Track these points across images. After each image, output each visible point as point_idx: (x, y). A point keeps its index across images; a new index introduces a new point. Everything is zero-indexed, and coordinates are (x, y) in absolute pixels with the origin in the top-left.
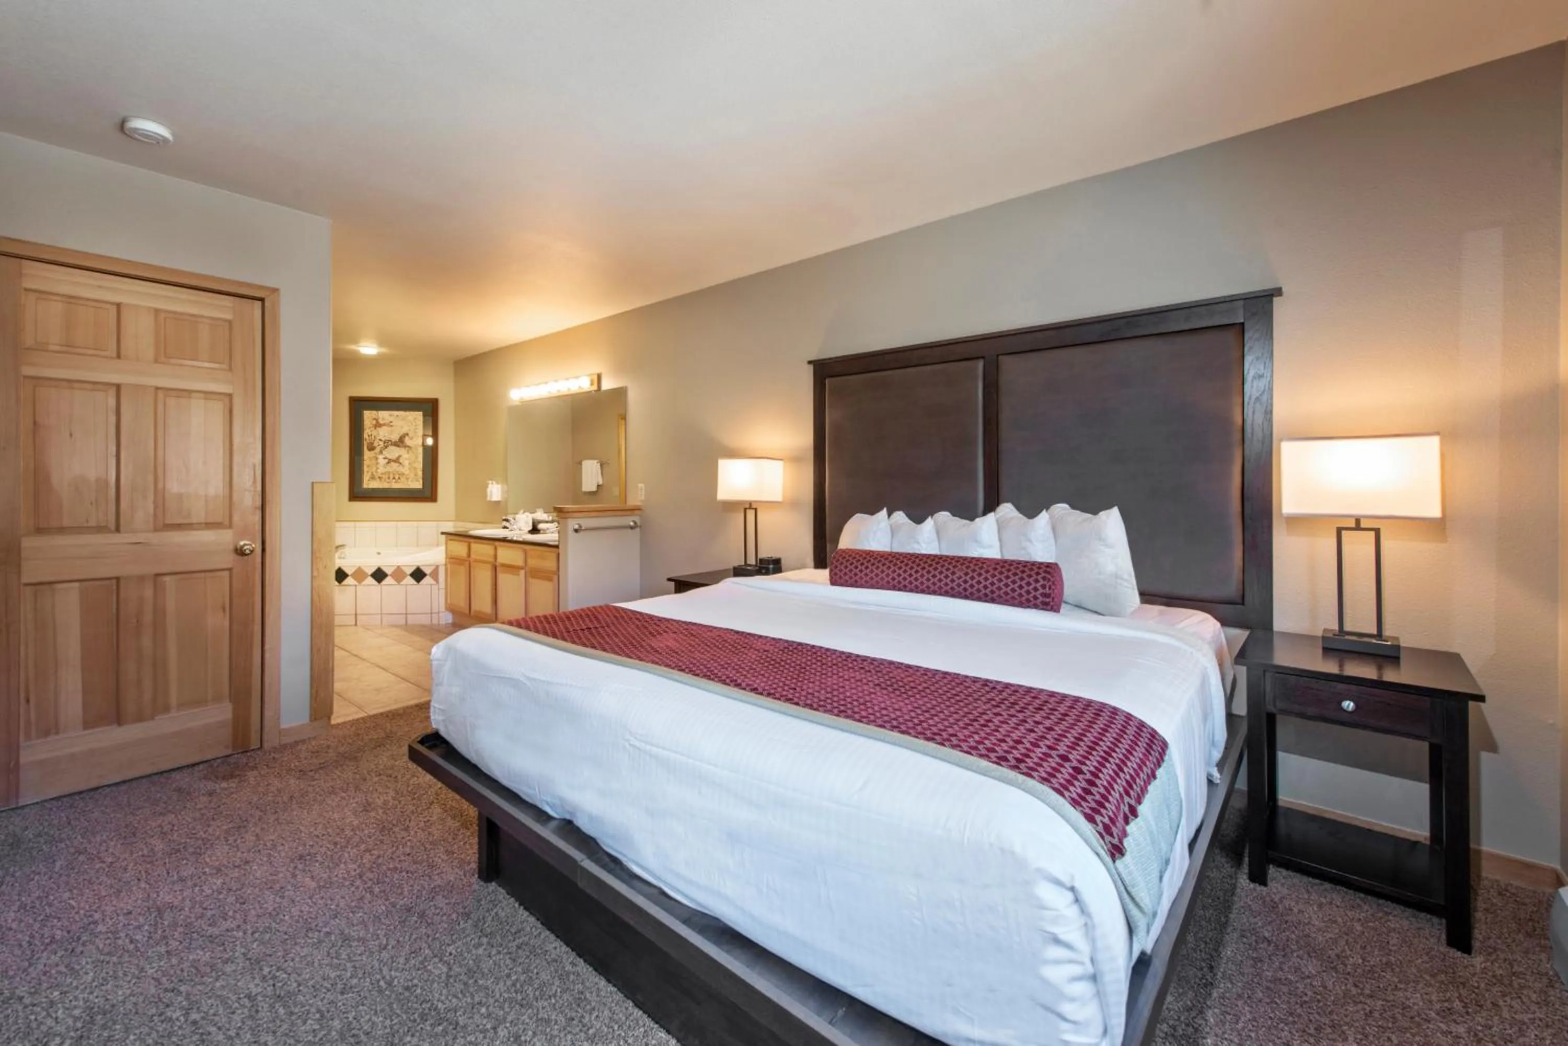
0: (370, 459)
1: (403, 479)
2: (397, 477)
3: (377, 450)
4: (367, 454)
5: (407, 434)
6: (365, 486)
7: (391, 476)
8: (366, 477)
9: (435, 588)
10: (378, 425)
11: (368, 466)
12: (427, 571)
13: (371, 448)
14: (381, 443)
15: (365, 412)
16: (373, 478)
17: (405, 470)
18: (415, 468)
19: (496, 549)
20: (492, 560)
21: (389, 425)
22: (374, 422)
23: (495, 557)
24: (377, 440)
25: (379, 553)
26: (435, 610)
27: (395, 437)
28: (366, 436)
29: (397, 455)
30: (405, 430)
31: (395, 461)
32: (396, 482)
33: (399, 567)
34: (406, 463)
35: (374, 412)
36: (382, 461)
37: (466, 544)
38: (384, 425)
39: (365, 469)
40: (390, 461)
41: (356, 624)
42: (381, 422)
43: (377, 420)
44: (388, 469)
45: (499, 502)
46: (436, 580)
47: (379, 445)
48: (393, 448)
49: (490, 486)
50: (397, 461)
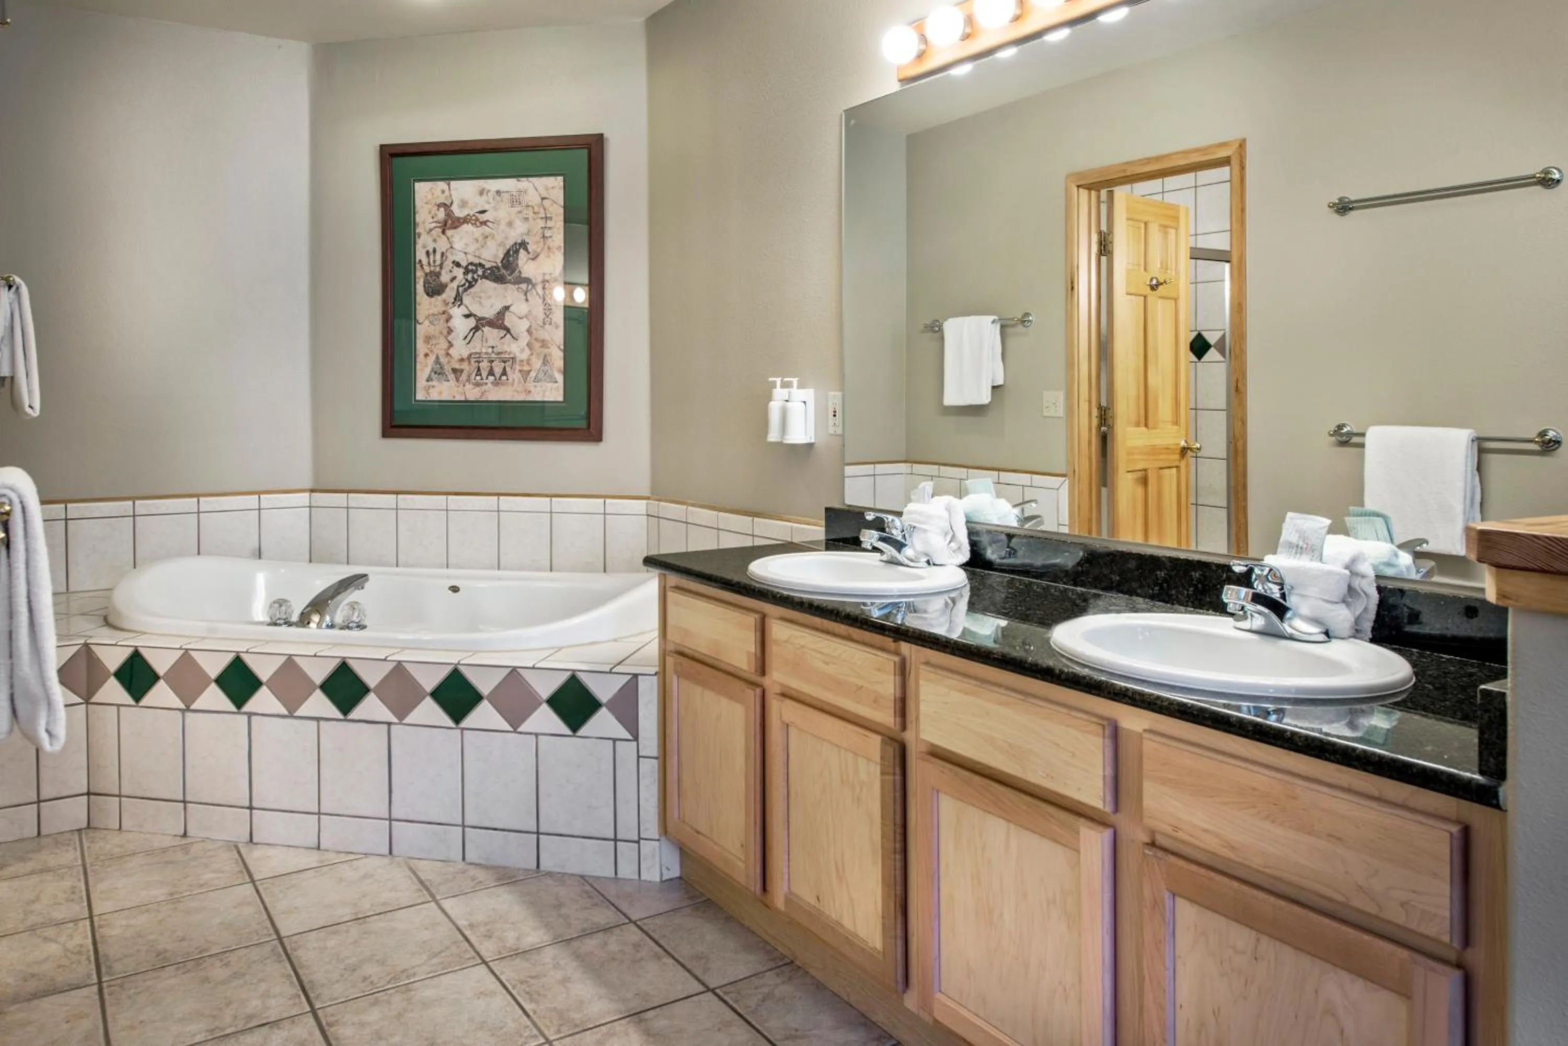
0: (431, 318)
1: (514, 375)
2: (498, 370)
3: (449, 294)
4: (425, 305)
5: (523, 245)
6: (420, 396)
7: (484, 365)
8: (424, 369)
9: (627, 750)
10: (450, 223)
11: (428, 339)
12: (603, 690)
13: (435, 290)
14: (459, 273)
15: (418, 185)
16: (438, 372)
17: (517, 348)
18: (544, 343)
19: (903, 670)
20: (886, 717)
21: (478, 219)
22: (441, 214)
23: (902, 706)
24: (448, 264)
25: (455, 589)
26: (628, 830)
27: (492, 254)
28: (421, 255)
29: (498, 307)
30: (515, 236)
31: (491, 323)
32: (496, 383)
33: (514, 671)
34: (520, 327)
35: (442, 185)
36: (461, 325)
37: (751, 620)
38: (466, 220)
39: (421, 347)
40: (480, 324)
41: (391, 852)
42: (458, 212)
43: (446, 206)
44: (477, 346)
45: (810, 446)
46: (631, 722)
47: (452, 277)
48: (488, 285)
49: (779, 393)
50: (498, 322)
